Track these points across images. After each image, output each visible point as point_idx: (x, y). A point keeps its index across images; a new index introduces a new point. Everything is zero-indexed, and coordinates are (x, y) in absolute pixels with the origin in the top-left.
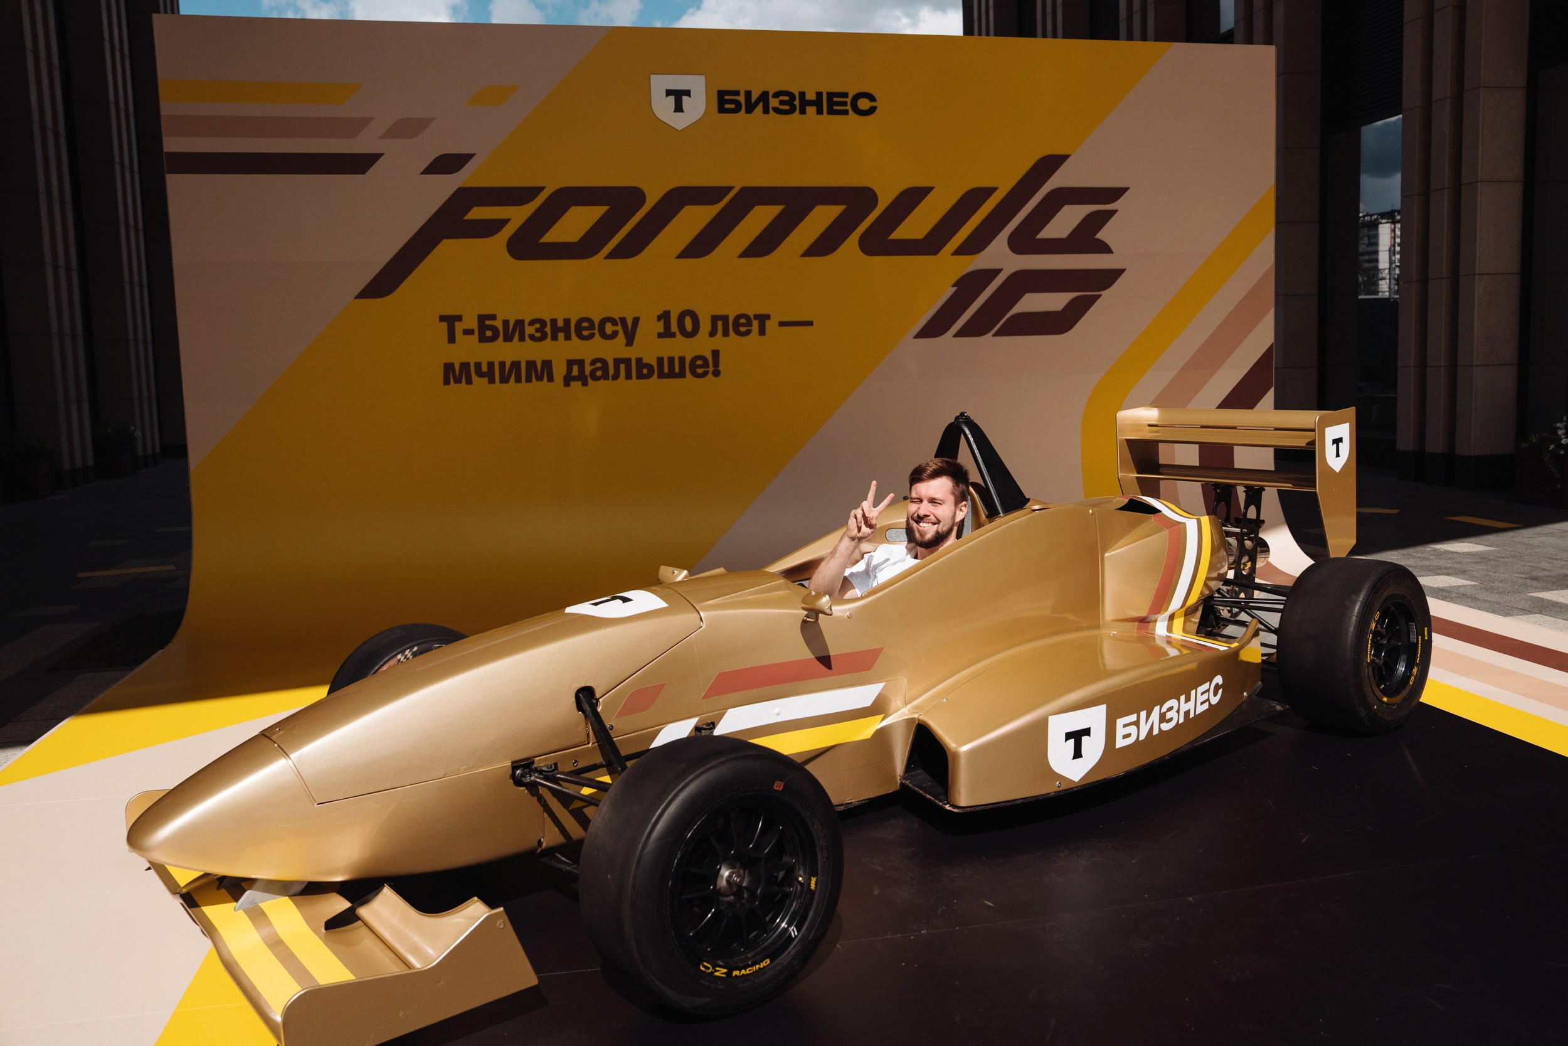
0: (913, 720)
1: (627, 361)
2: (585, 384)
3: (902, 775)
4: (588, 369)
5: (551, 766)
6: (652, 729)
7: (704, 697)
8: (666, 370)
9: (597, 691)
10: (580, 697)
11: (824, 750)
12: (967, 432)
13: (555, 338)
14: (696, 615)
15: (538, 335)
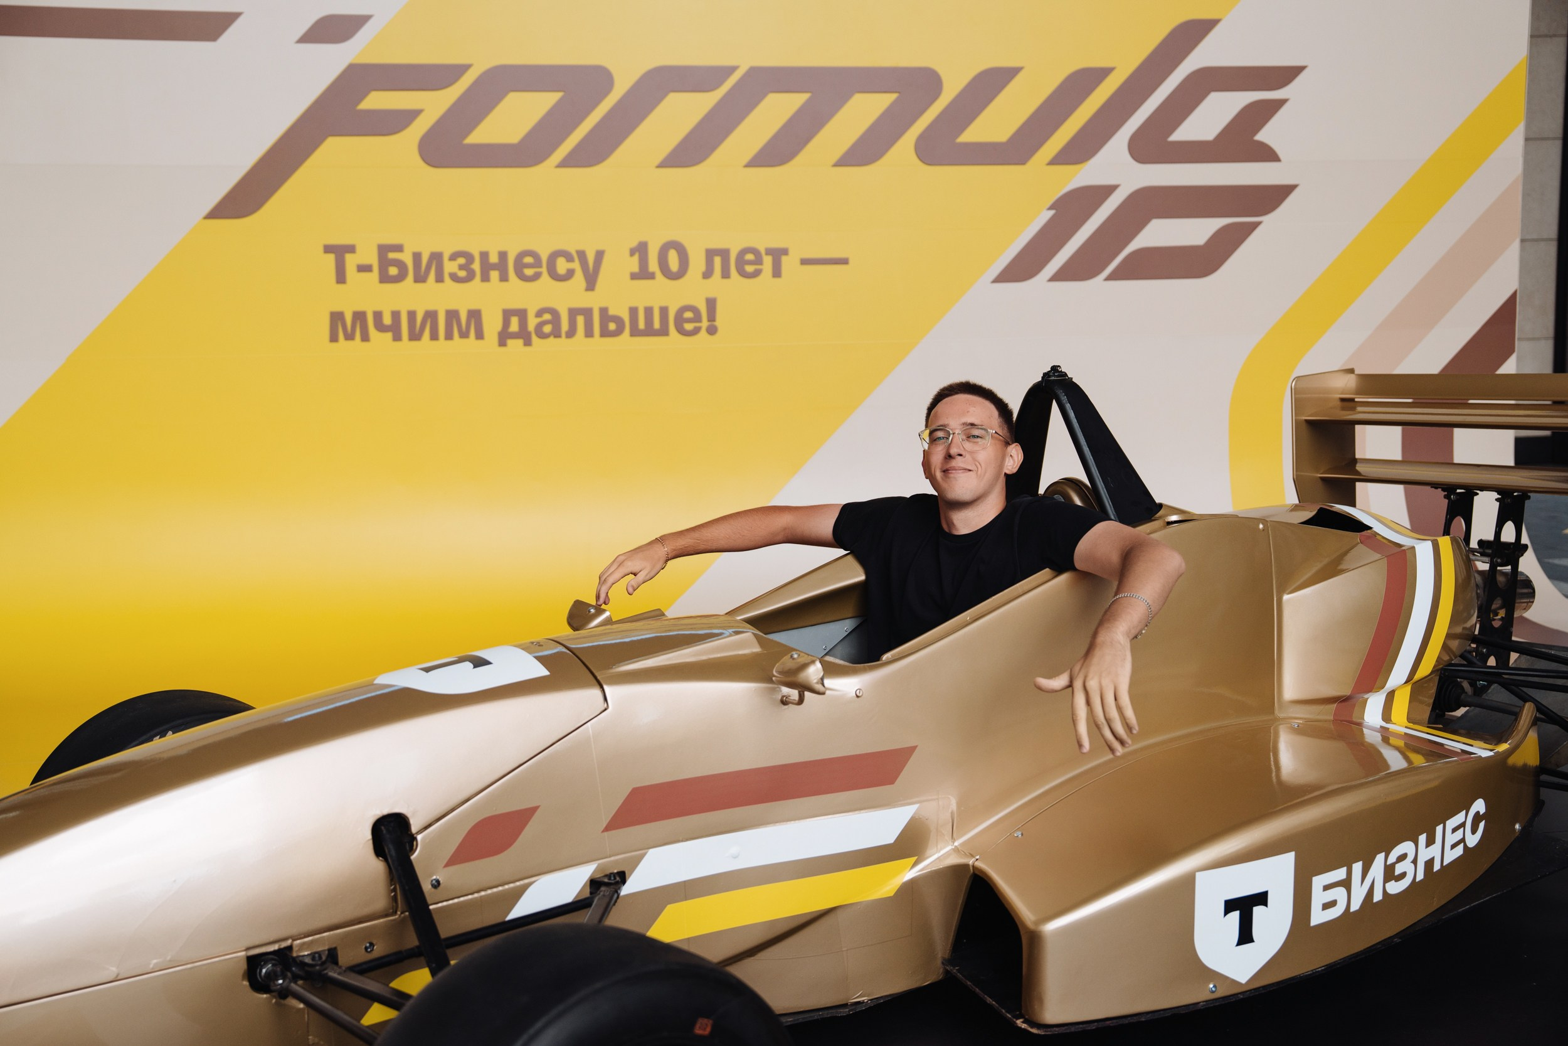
0: (965, 867)
1: (587, 313)
2: (528, 343)
3: (947, 956)
4: (532, 322)
5: (320, 957)
6: (512, 885)
7: (607, 829)
8: (642, 325)
9: (412, 821)
10: (382, 831)
11: (816, 915)
12: (1064, 399)
13: (485, 278)
14: (597, 692)
15: (462, 274)
